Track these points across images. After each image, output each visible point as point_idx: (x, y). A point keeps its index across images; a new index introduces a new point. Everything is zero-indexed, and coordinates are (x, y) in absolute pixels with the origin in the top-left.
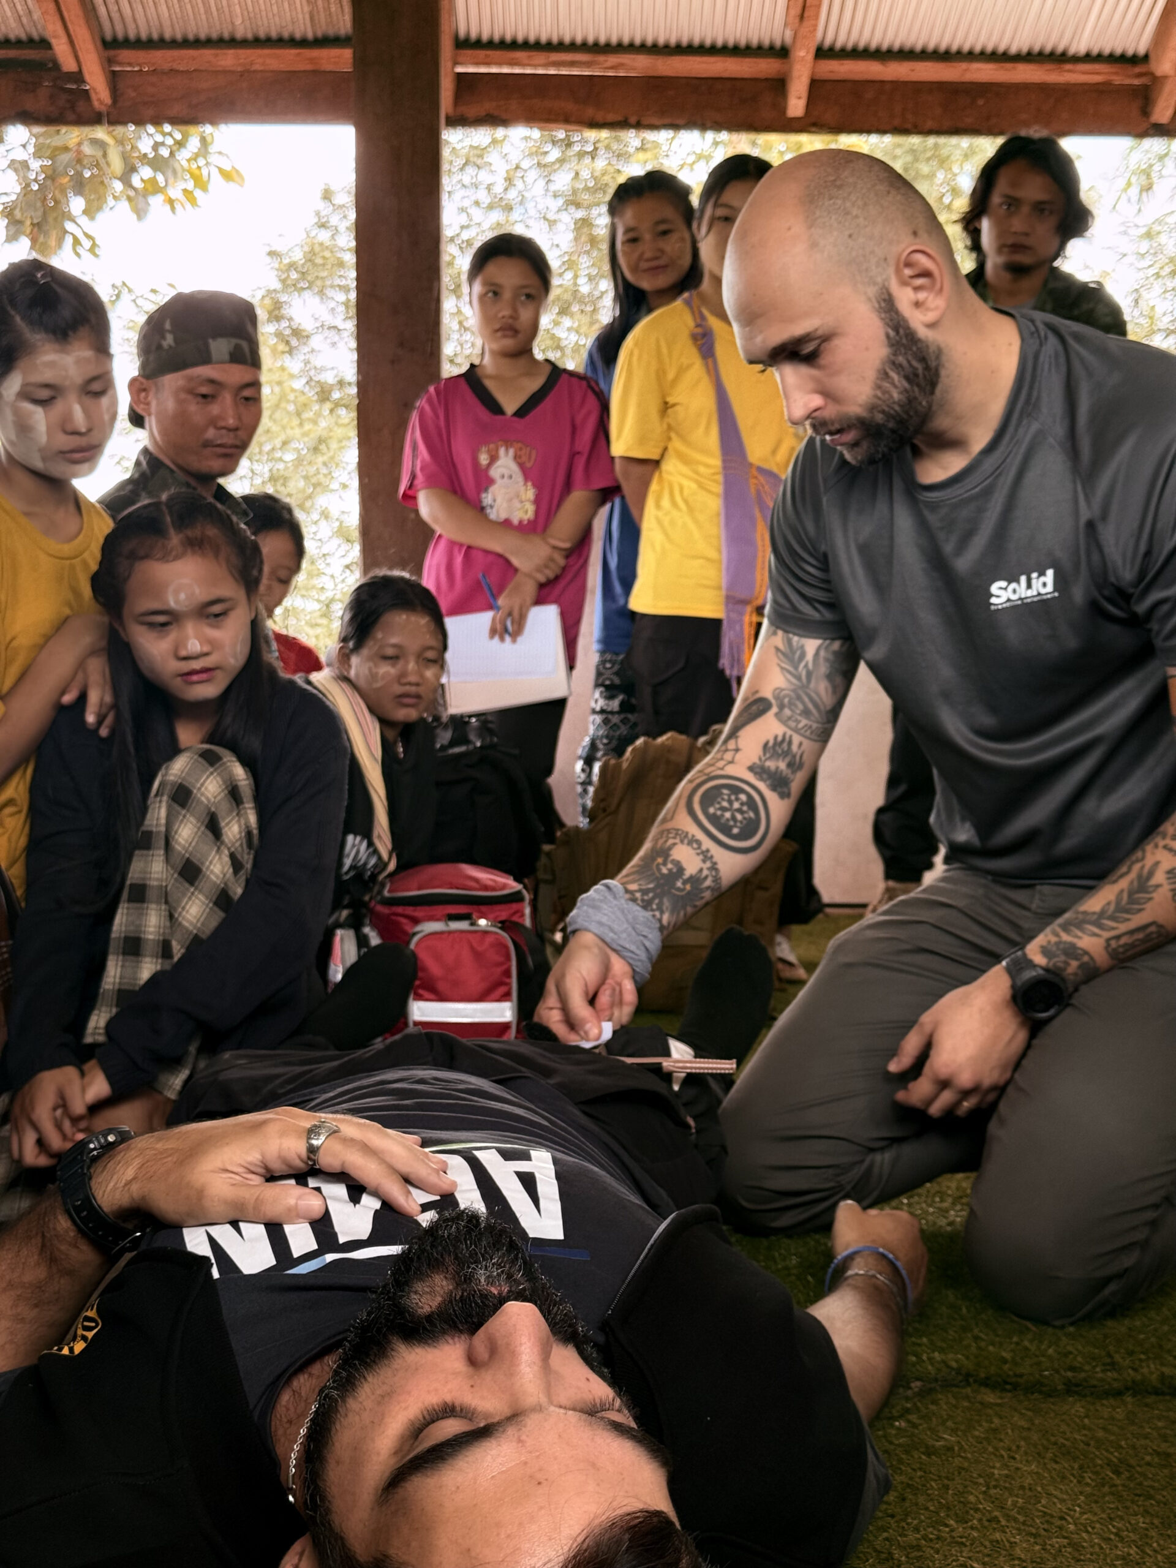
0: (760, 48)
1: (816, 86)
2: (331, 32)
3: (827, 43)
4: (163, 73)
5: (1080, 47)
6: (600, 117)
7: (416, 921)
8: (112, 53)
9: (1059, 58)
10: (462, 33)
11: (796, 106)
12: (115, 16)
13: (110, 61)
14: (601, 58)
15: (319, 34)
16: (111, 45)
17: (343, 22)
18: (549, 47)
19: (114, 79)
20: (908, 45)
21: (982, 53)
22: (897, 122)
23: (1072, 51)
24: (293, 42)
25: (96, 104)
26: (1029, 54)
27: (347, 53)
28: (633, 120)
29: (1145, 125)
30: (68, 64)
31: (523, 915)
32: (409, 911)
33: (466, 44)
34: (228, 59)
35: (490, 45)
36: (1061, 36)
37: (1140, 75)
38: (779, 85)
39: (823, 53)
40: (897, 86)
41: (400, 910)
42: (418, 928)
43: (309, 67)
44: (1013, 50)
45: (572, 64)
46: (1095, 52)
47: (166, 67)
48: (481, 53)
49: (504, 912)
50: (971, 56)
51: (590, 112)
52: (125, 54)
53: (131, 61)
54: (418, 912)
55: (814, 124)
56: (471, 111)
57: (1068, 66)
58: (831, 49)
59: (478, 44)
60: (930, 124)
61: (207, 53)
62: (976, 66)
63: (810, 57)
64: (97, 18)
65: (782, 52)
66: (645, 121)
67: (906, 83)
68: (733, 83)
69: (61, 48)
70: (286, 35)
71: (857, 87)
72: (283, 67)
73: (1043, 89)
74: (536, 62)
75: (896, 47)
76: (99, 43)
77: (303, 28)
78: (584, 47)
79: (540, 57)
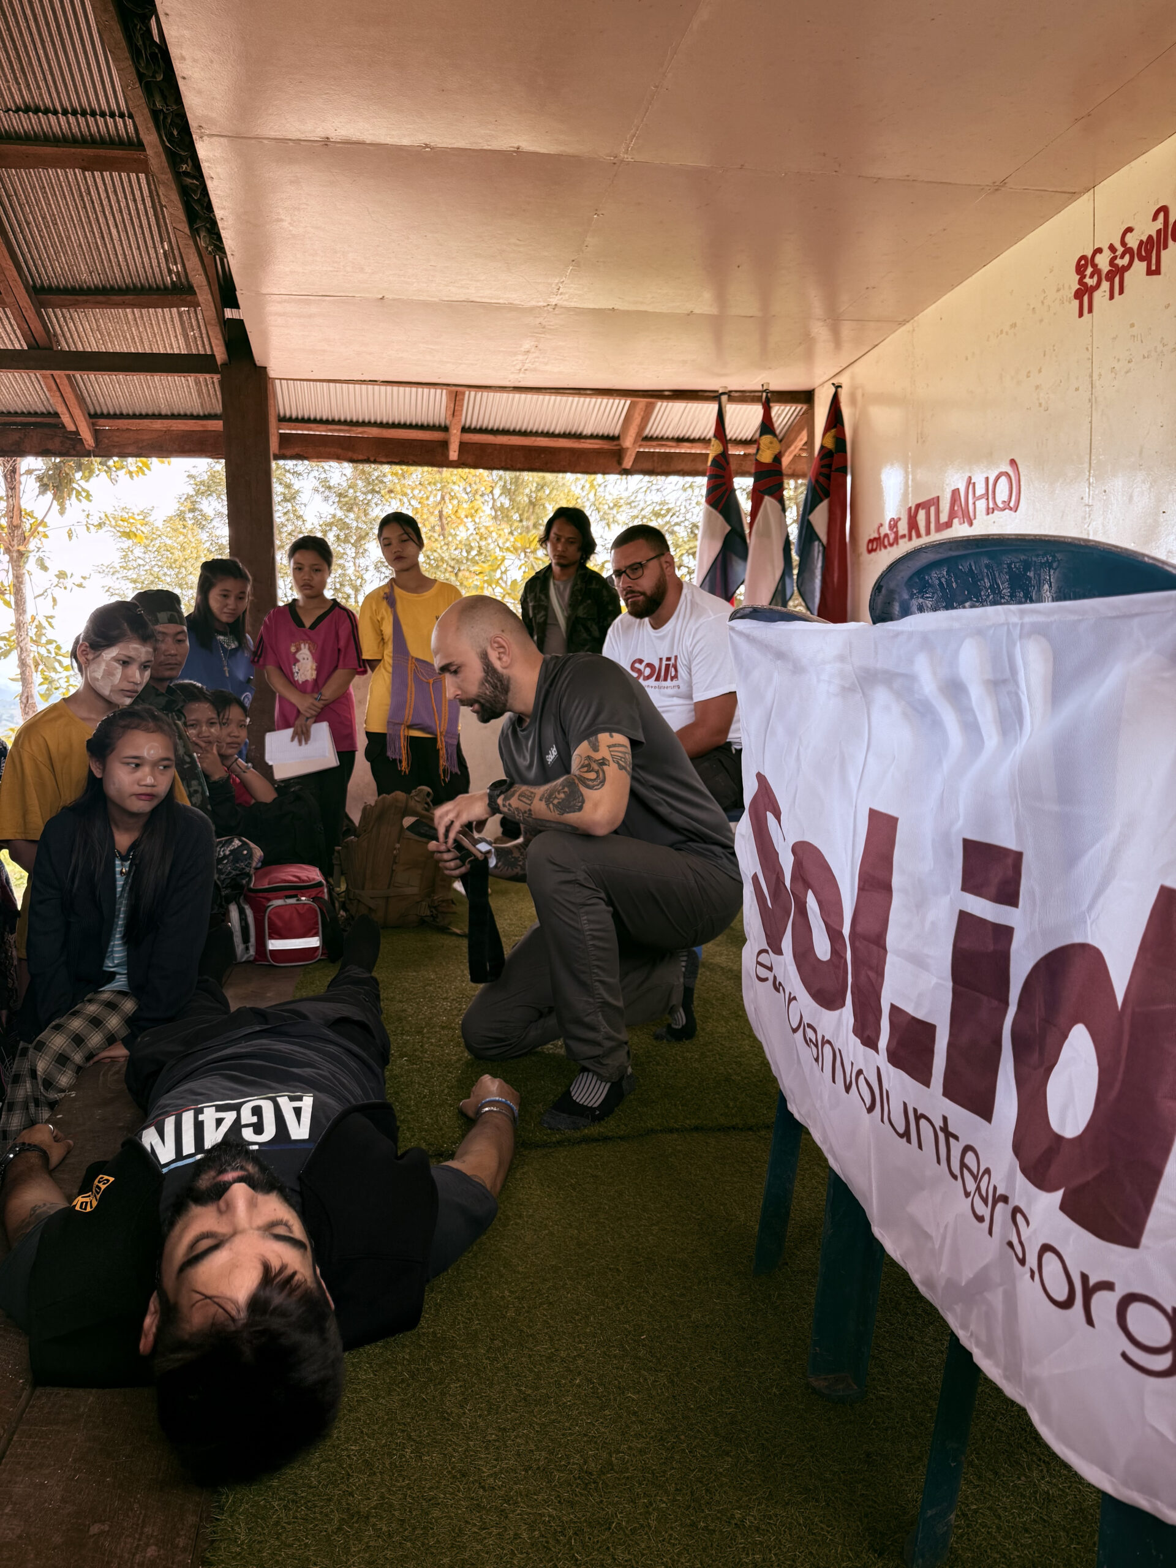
0: (434, 426)
1: (463, 445)
2: (212, 412)
3: (467, 425)
4: (123, 430)
5: (588, 431)
6: (355, 457)
7: (269, 900)
8: (94, 420)
9: (578, 436)
10: (282, 414)
11: (453, 455)
12: (95, 402)
13: (94, 424)
14: (354, 428)
15: (206, 413)
16: (94, 417)
17: (218, 409)
18: (327, 422)
19: (96, 433)
20: (507, 427)
21: (542, 433)
22: (503, 464)
23: (584, 433)
24: (192, 417)
25: (87, 446)
26: (564, 434)
27: (221, 423)
28: (372, 459)
29: (619, 469)
30: (71, 427)
31: (323, 893)
32: (265, 895)
33: (283, 420)
34: (158, 424)
35: (297, 420)
36: (579, 426)
37: (617, 445)
38: (445, 444)
39: (465, 430)
40: (502, 446)
41: (261, 895)
42: (270, 904)
43: (201, 429)
44: (557, 432)
45: (340, 431)
46: (595, 434)
47: (124, 428)
48: (293, 424)
49: (314, 892)
50: (537, 434)
51: (350, 454)
52: (101, 421)
53: (106, 425)
54: (270, 895)
55: (463, 464)
56: (288, 453)
57: (583, 441)
58: (469, 428)
59: (290, 420)
60: (519, 465)
61: (147, 422)
62: (539, 439)
63: (459, 433)
64: (86, 403)
65: (445, 429)
66: (378, 459)
67: (507, 445)
68: (422, 443)
69: (66, 419)
70: (188, 413)
71: (483, 447)
72: (187, 428)
73: (572, 451)
74: (320, 429)
75: (501, 429)
76: (87, 416)
77: (198, 410)
78: (345, 423)
79: (323, 427)
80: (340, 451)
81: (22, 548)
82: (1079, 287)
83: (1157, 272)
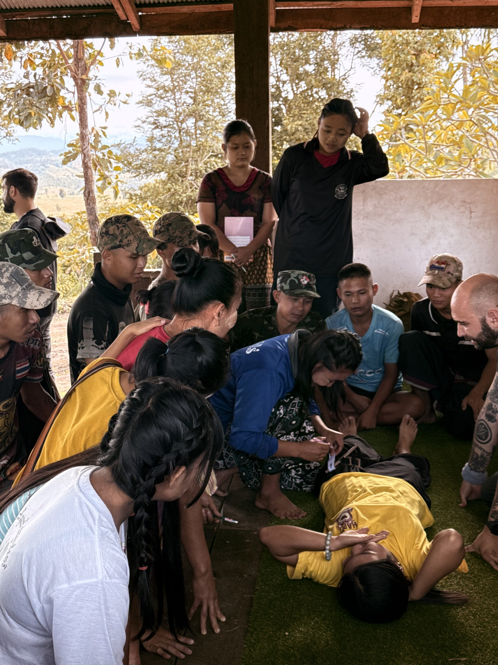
1: (424, 9)
6: (335, 25)
11: (415, 19)
13: (139, 12)
16: (139, 7)
19: (141, 19)
24: (211, 2)
25: (134, 29)
27: (231, 5)
30: (123, 17)
34: (185, 9)
40: (458, 8)
48: (286, 3)
52: (145, 9)
53: (148, 12)
55: (423, 26)
56: (282, 25)
68: (390, 10)
71: (441, 9)
74: (308, 5)
80: (323, 22)
81: (84, 77)
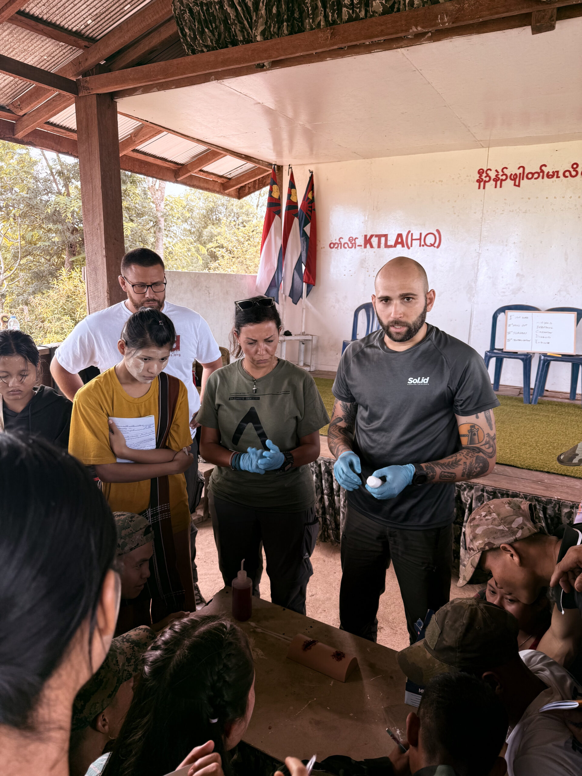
22: (130, 168)
51: (59, 147)
57: (166, 162)
60: (136, 170)
73: (158, 166)
80: (53, 144)
82: (479, 178)
83: (519, 186)
